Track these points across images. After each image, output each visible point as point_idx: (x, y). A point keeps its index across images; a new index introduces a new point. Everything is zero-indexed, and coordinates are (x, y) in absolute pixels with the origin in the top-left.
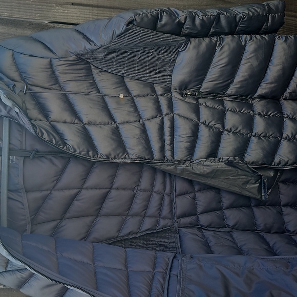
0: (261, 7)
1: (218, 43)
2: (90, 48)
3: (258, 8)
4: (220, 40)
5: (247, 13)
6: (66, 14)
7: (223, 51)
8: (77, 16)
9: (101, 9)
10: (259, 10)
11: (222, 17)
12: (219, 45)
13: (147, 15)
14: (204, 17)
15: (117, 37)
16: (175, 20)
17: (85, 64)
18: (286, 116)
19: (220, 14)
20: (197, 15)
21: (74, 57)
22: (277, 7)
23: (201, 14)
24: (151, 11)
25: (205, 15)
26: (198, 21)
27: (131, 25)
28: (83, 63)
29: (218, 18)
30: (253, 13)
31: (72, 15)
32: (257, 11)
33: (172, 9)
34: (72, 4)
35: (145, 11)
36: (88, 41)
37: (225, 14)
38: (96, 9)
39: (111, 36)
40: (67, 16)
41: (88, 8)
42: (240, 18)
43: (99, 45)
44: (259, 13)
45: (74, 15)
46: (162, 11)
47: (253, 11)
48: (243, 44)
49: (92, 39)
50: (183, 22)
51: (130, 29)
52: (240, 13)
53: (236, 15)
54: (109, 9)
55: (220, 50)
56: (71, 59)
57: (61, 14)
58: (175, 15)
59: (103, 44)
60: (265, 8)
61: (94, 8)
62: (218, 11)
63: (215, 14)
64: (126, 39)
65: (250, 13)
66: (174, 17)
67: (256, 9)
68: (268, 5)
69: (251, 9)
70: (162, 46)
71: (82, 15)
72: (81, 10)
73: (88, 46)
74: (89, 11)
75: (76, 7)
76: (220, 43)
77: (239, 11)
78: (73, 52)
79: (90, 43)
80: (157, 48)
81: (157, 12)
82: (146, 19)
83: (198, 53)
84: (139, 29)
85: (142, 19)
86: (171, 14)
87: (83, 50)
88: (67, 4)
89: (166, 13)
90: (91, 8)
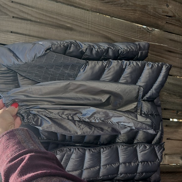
0: (135, 46)
1: (107, 65)
2: (18, 63)
3: (133, 46)
4: (109, 64)
5: (126, 49)
6: (6, 39)
7: (109, 71)
8: (14, 41)
9: (31, 38)
10: (133, 48)
11: (110, 50)
12: (108, 67)
13: (60, 45)
14: (99, 49)
15: (38, 58)
16: (80, 49)
17: (13, 73)
18: (143, 113)
19: (109, 48)
20: (94, 47)
21: (5, 68)
22: (144, 46)
23: (97, 47)
24: (63, 43)
25: (99, 48)
26: (94, 52)
27: (48, 51)
28: (11, 73)
29: (107, 50)
30: (130, 50)
31: (10, 39)
32: (132, 48)
33: (78, 42)
34: (11, 32)
35: (59, 42)
36: (16, 59)
37: (112, 48)
38: (28, 37)
39: (33, 57)
40: (7, 40)
41: (22, 36)
42: (122, 52)
43: (24, 62)
44: (133, 50)
45: (12, 40)
46: (71, 43)
47: (130, 48)
48: (124, 67)
49: (20, 57)
50: (85, 51)
51: (47, 53)
52: (121, 48)
53: (119, 50)
54: (37, 38)
55: (108, 71)
56: (3, 69)
57: (2, 38)
58: (79, 46)
59: (27, 62)
60: (137, 47)
61: (26, 37)
62: (108, 46)
63: (106, 48)
64: (44, 60)
65: (128, 49)
66: (79, 48)
67: (132, 47)
68: (139, 44)
69: (128, 46)
70: (69, 65)
71: (17, 41)
72: (17, 37)
73: (16, 62)
74: (22, 38)
75: (13, 34)
76: (108, 66)
77: (121, 47)
78: (5, 65)
79: (17, 60)
80: (66, 66)
81: (67, 44)
82: (59, 48)
83: (93, 72)
84: (54, 53)
85: (57, 48)
86: (77, 46)
87: (12, 64)
88: (8, 31)
89: (74, 45)
90: (24, 36)
